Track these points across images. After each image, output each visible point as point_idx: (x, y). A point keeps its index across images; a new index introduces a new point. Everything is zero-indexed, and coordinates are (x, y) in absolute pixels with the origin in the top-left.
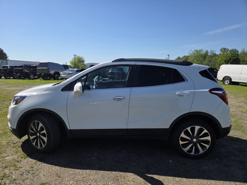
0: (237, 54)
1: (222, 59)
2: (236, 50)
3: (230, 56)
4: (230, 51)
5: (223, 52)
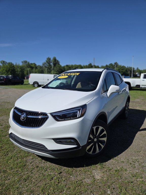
0: (13, 66)
1: (3, 69)
2: (12, 63)
3: (9, 67)
4: (8, 64)
5: (2, 64)
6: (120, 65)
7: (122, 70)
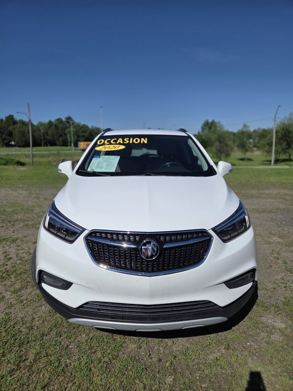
6: (77, 123)
7: (83, 132)
